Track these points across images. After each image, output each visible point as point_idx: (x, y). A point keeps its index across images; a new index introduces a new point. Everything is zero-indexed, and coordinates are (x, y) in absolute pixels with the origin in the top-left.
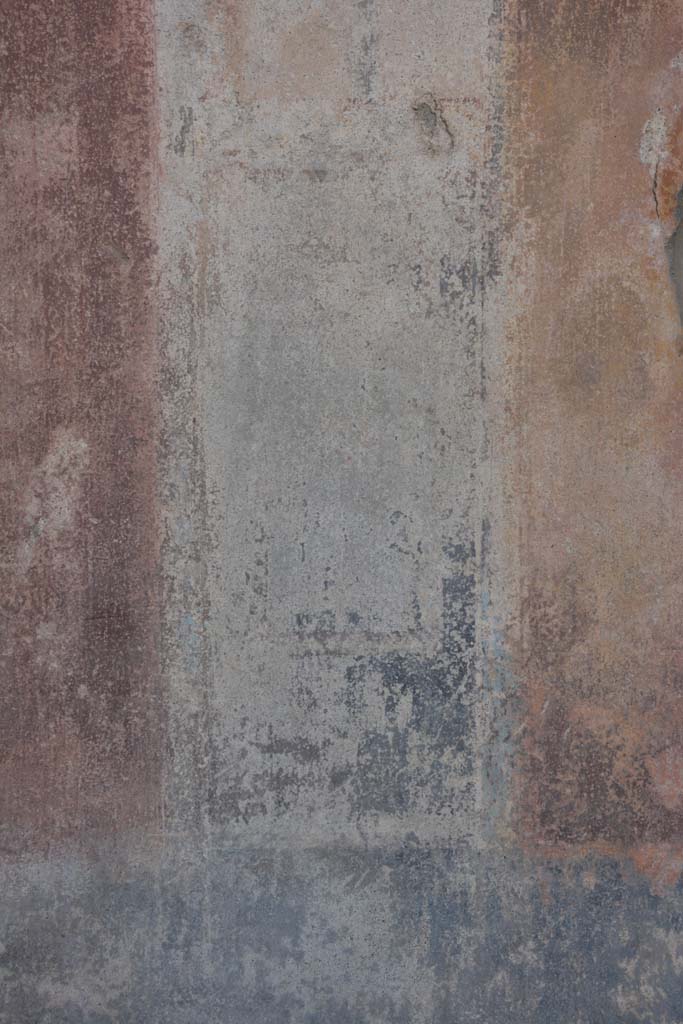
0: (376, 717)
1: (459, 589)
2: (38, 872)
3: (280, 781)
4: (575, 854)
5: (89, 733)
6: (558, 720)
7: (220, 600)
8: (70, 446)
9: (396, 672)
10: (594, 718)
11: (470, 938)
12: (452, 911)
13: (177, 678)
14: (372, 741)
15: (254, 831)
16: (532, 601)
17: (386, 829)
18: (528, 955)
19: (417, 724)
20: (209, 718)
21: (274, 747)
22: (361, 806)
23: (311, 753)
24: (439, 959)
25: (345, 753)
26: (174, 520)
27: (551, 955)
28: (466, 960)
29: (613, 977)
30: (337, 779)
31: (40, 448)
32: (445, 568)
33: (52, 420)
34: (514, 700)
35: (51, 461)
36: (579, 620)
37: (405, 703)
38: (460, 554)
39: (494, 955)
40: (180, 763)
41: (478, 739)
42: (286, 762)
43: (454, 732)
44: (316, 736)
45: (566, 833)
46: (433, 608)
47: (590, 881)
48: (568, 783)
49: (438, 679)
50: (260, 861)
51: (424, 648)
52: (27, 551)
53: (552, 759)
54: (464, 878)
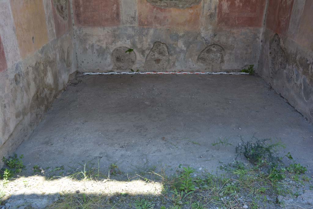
0: (131, 20)
1: (135, 13)
2: (114, 27)
3: (126, 23)
4: (141, 27)
5: (117, 20)
6: (140, 20)
7: (123, 14)
8: (115, 5)
9: (132, 17)
10: (142, 20)
11: (136, 31)
12: (135, 30)
13: (121, 17)
14: (131, 21)
15: (125, 25)
16: (139, 13)
17: (132, 25)
18: (139, 32)
19: (133, 20)
20: (122, 19)
21: (126, 21)
22: (130, 24)
23: (127, 21)
24: (134, 32)
25: (129, 21)
26: (121, 9)
27: (140, 32)
28: (136, 32)
29: (143, 33)
30: (129, 23)
31: (114, 5)
32: (134, 12)
33: (114, 4)
34: (138, 19)
35: (114, 6)
36: (141, 15)
37: (132, 19)
38: (135, 11)
39: (137, 32)
40: (121, 21)
41: (136, 21)
42: (127, 22)
43: (135, 20)
44: (128, 20)
45: (141, 26)
46: (134, 14)
47: (142, 28)
48: (141, 23)
49: (134, 18)
50: (125, 27)
51: (133, 16)
52: (113, 11)
53: (140, 21)
54: (136, 28)
